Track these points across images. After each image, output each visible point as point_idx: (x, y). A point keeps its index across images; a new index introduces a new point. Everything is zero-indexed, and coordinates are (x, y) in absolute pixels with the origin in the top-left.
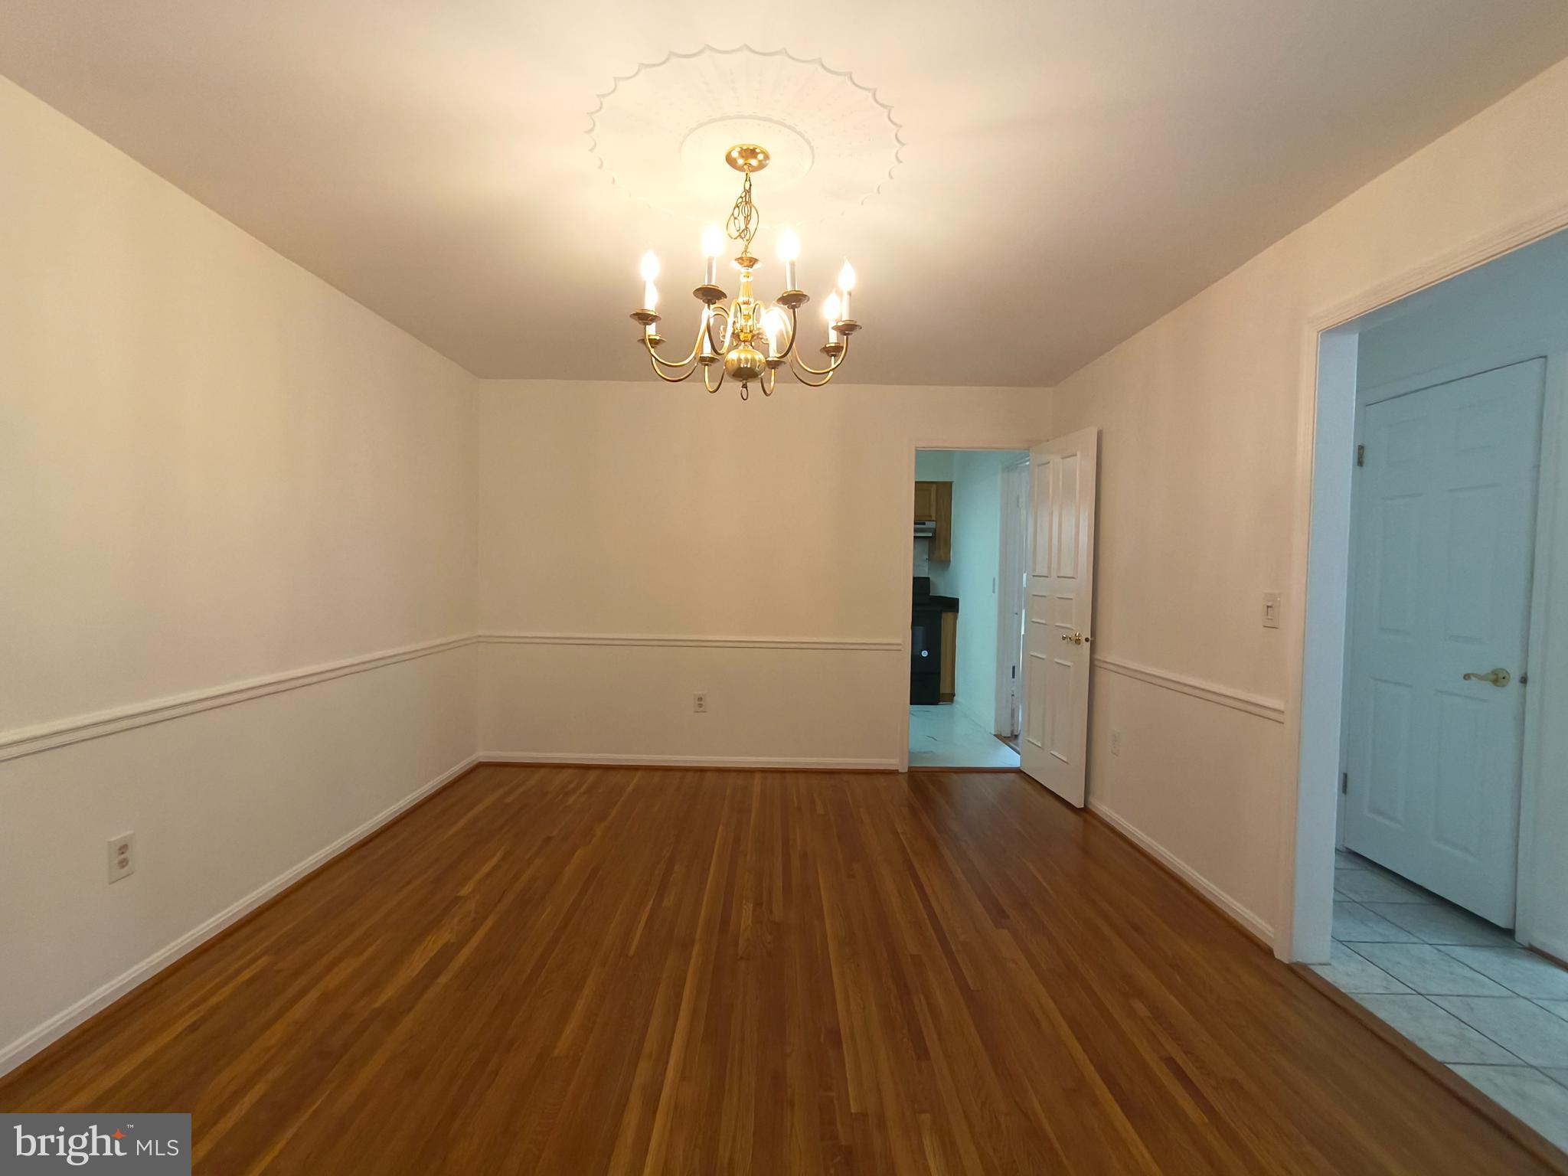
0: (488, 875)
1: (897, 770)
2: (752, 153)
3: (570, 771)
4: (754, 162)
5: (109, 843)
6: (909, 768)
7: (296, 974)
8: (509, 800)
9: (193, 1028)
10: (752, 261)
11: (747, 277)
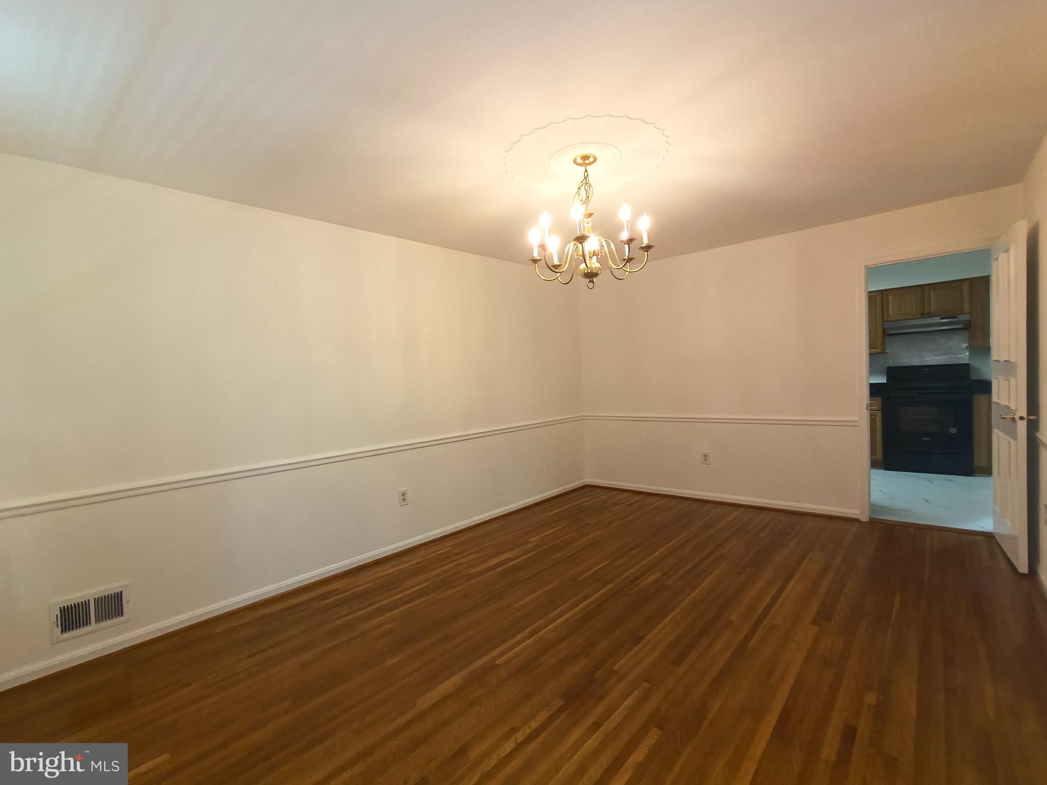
0: (548, 535)
1: (859, 519)
2: (585, 158)
3: (629, 494)
4: (587, 162)
5: (399, 492)
6: (870, 519)
7: (456, 555)
8: (584, 504)
9: (417, 563)
10: (590, 215)
11: (588, 223)
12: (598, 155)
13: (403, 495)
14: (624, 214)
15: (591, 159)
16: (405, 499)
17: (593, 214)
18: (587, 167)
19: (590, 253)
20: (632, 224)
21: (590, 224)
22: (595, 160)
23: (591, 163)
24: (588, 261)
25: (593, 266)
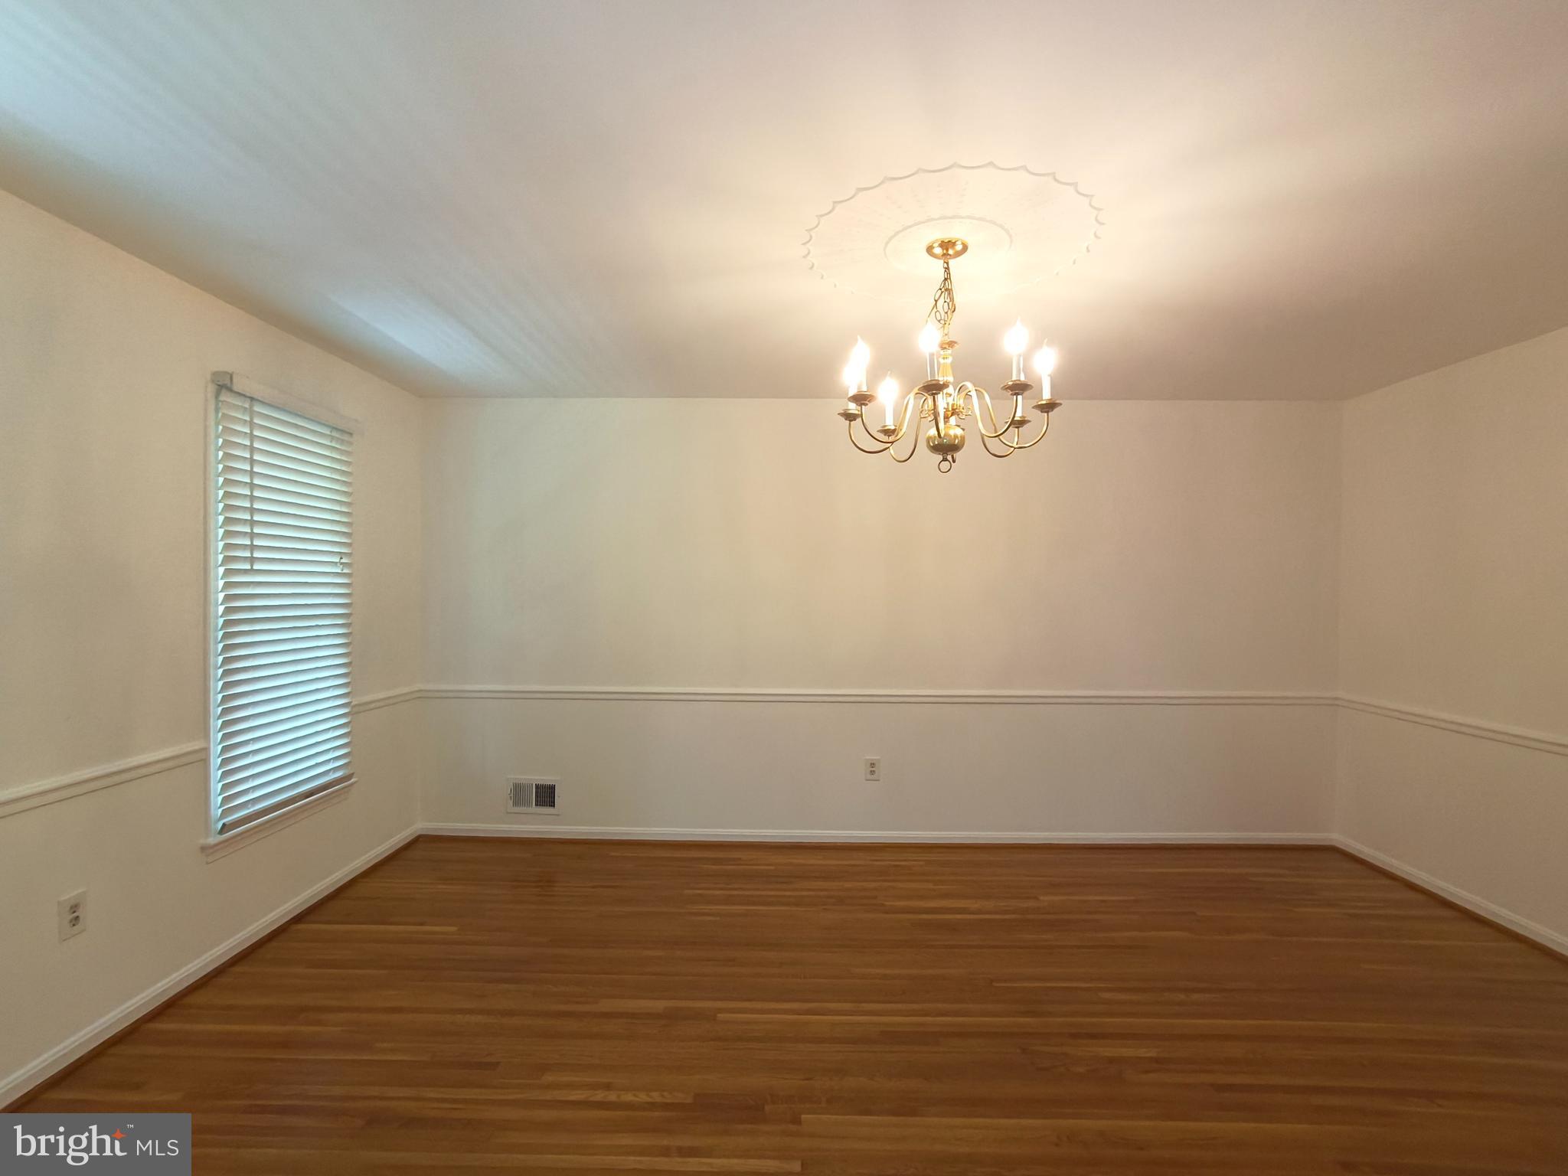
4: (950, 251)
5: (866, 759)
10: (951, 344)
11: (944, 358)
12: (969, 242)
13: (873, 765)
14: (1014, 343)
15: (959, 247)
16: (874, 771)
17: (955, 343)
18: (952, 262)
19: (947, 410)
20: (1027, 357)
21: (950, 360)
22: (965, 248)
23: (958, 254)
24: (941, 425)
25: (952, 432)
